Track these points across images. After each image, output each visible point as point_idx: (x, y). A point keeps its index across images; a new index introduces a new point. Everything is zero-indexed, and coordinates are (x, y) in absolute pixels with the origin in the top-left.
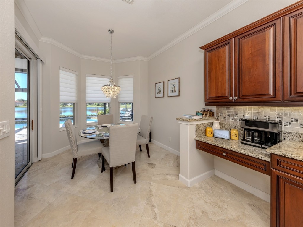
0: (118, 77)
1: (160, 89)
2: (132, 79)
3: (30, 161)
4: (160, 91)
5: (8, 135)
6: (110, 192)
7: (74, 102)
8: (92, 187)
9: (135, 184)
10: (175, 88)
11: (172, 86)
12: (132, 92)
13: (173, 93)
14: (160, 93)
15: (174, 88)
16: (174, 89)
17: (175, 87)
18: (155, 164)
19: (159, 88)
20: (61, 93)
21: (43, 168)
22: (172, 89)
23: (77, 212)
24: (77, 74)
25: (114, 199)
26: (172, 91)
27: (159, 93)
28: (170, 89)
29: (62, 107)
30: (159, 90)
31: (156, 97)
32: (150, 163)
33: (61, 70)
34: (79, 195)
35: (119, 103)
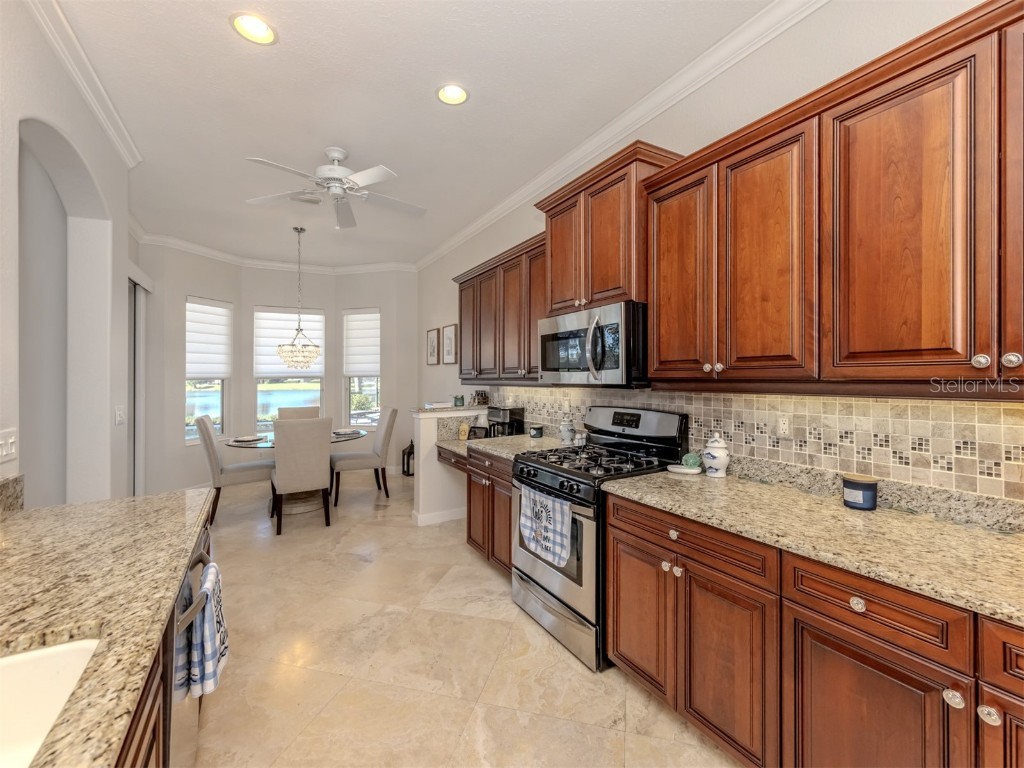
0: (344, 312)
1: (433, 345)
2: (378, 316)
4: (434, 351)
6: (275, 535)
7: (223, 376)
9: (327, 527)
11: (449, 341)
12: (378, 349)
13: (449, 356)
15: (450, 345)
16: (450, 349)
19: (432, 342)
20: (189, 356)
24: (232, 306)
26: (448, 353)
27: (433, 354)
29: (193, 389)
30: (432, 348)
31: (428, 363)
33: (190, 302)
35: (345, 377)
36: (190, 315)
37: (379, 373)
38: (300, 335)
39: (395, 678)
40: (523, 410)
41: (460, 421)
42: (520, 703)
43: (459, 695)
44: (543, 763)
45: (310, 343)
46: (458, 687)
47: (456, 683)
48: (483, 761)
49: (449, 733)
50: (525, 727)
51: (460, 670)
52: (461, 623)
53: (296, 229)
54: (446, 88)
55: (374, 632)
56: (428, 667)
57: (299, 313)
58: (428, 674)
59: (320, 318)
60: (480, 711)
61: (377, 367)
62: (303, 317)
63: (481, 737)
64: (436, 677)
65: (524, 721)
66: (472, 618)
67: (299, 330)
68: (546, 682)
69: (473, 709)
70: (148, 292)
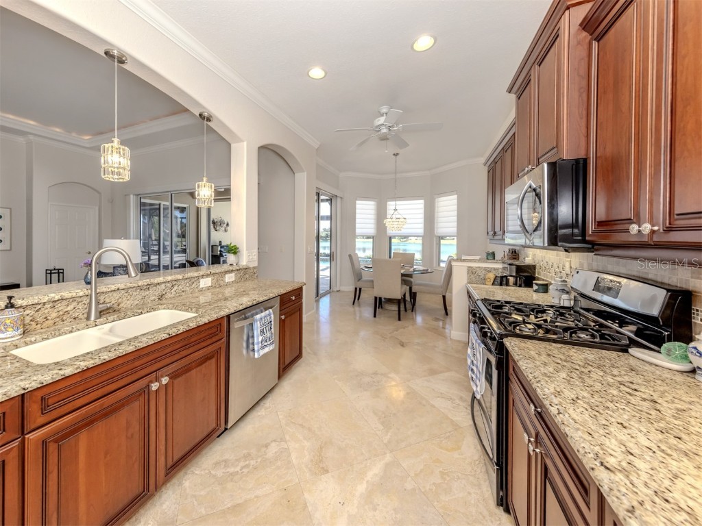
2: (456, 197)
3: (330, 289)
6: (373, 317)
7: (373, 235)
24: (377, 200)
33: (358, 200)
35: (436, 236)
36: (357, 206)
37: (456, 234)
38: (396, 213)
39: (363, 409)
40: (534, 267)
41: (489, 271)
42: (416, 475)
43: (385, 441)
44: (396, 518)
45: (401, 217)
46: (388, 437)
47: (389, 434)
48: (365, 482)
49: (362, 454)
50: (405, 490)
51: (398, 429)
52: (424, 405)
53: (394, 154)
54: (419, 41)
55: (374, 382)
56: (383, 416)
57: (396, 201)
58: (380, 419)
59: (422, 201)
60: (388, 458)
61: (455, 230)
62: (398, 203)
63: (375, 471)
64: (382, 423)
65: (409, 485)
66: (434, 407)
67: (396, 210)
68: (448, 479)
69: (385, 454)
70: (341, 198)
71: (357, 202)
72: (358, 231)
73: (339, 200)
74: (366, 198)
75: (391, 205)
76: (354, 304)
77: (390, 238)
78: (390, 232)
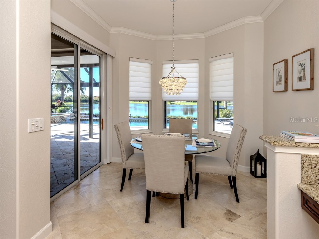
0: (210, 60)
1: (280, 75)
3: (100, 162)
4: (281, 80)
5: (42, 129)
6: (145, 222)
7: (148, 99)
8: (132, 208)
9: (182, 228)
10: (304, 72)
11: (300, 68)
12: (232, 82)
13: (301, 83)
14: (280, 84)
15: (302, 72)
16: (302, 75)
17: (304, 69)
18: (239, 216)
19: (279, 73)
20: (131, 89)
21: (107, 171)
22: (300, 74)
23: (103, 225)
24: (151, 62)
25: (143, 232)
26: (300, 79)
27: (279, 82)
28: (296, 75)
30: (279, 78)
31: (274, 90)
32: (230, 211)
33: (131, 61)
34: (115, 211)
35: (211, 101)
36: (131, 67)
38: (174, 71)
45: (180, 76)
59: (196, 65)
70: (112, 57)
71: (131, 63)
72: (132, 95)
73: (109, 59)
74: (140, 58)
75: (167, 69)
76: (121, 190)
77: (165, 102)
78: (166, 96)
